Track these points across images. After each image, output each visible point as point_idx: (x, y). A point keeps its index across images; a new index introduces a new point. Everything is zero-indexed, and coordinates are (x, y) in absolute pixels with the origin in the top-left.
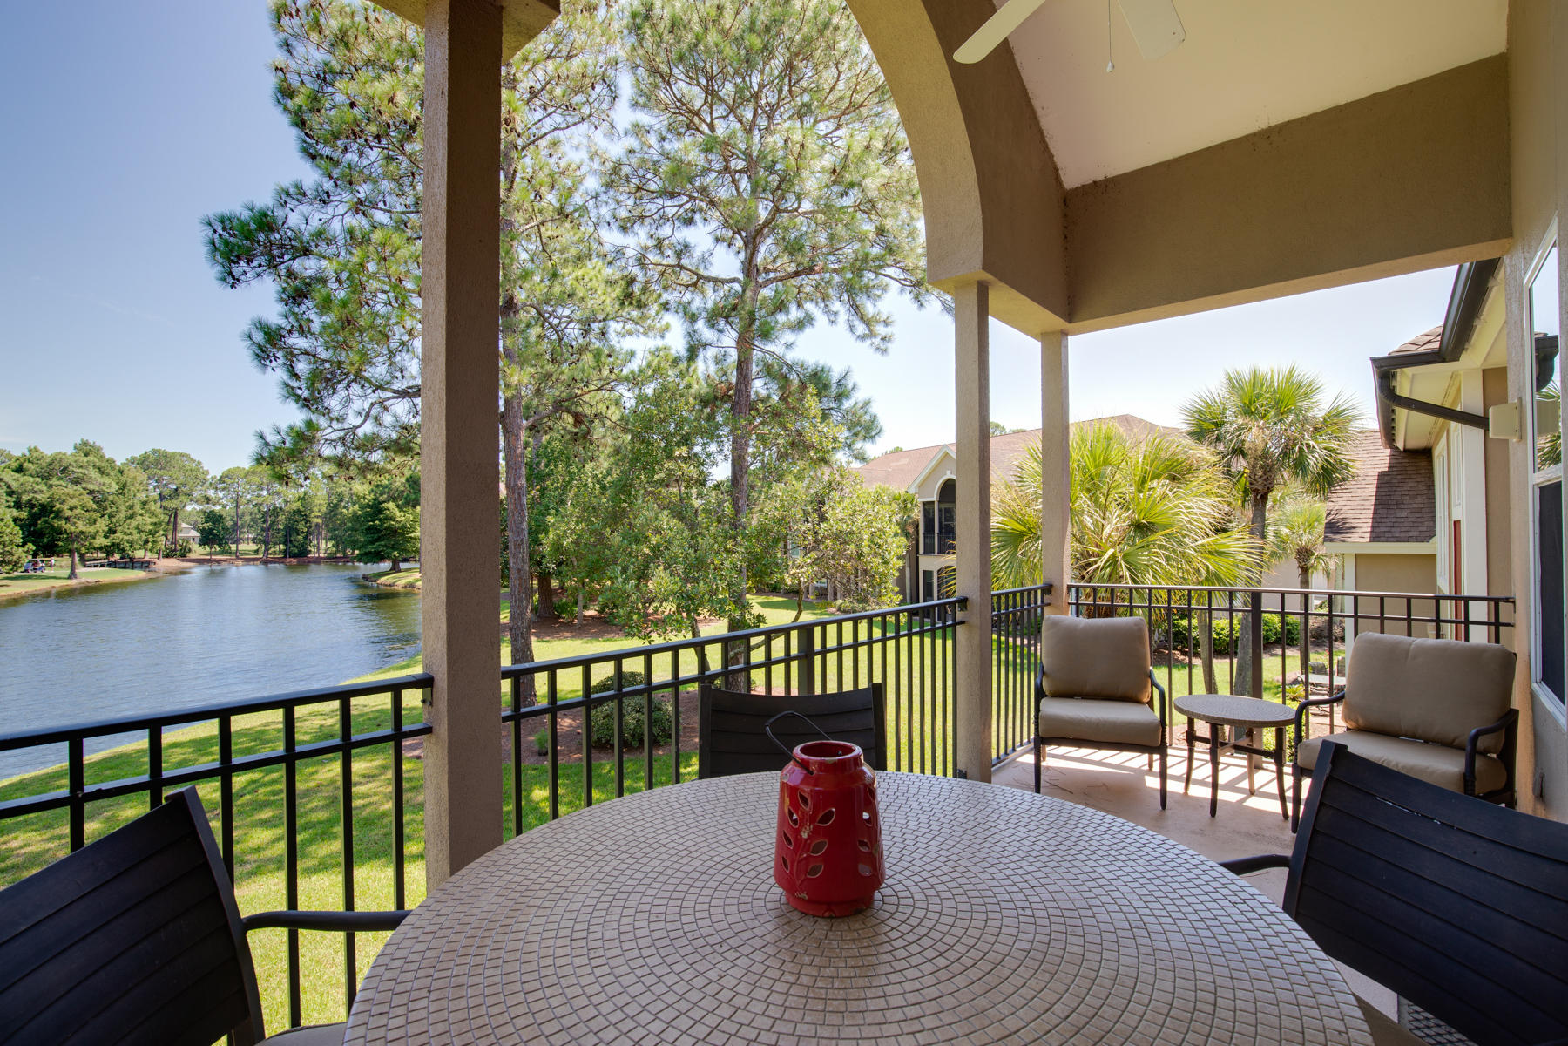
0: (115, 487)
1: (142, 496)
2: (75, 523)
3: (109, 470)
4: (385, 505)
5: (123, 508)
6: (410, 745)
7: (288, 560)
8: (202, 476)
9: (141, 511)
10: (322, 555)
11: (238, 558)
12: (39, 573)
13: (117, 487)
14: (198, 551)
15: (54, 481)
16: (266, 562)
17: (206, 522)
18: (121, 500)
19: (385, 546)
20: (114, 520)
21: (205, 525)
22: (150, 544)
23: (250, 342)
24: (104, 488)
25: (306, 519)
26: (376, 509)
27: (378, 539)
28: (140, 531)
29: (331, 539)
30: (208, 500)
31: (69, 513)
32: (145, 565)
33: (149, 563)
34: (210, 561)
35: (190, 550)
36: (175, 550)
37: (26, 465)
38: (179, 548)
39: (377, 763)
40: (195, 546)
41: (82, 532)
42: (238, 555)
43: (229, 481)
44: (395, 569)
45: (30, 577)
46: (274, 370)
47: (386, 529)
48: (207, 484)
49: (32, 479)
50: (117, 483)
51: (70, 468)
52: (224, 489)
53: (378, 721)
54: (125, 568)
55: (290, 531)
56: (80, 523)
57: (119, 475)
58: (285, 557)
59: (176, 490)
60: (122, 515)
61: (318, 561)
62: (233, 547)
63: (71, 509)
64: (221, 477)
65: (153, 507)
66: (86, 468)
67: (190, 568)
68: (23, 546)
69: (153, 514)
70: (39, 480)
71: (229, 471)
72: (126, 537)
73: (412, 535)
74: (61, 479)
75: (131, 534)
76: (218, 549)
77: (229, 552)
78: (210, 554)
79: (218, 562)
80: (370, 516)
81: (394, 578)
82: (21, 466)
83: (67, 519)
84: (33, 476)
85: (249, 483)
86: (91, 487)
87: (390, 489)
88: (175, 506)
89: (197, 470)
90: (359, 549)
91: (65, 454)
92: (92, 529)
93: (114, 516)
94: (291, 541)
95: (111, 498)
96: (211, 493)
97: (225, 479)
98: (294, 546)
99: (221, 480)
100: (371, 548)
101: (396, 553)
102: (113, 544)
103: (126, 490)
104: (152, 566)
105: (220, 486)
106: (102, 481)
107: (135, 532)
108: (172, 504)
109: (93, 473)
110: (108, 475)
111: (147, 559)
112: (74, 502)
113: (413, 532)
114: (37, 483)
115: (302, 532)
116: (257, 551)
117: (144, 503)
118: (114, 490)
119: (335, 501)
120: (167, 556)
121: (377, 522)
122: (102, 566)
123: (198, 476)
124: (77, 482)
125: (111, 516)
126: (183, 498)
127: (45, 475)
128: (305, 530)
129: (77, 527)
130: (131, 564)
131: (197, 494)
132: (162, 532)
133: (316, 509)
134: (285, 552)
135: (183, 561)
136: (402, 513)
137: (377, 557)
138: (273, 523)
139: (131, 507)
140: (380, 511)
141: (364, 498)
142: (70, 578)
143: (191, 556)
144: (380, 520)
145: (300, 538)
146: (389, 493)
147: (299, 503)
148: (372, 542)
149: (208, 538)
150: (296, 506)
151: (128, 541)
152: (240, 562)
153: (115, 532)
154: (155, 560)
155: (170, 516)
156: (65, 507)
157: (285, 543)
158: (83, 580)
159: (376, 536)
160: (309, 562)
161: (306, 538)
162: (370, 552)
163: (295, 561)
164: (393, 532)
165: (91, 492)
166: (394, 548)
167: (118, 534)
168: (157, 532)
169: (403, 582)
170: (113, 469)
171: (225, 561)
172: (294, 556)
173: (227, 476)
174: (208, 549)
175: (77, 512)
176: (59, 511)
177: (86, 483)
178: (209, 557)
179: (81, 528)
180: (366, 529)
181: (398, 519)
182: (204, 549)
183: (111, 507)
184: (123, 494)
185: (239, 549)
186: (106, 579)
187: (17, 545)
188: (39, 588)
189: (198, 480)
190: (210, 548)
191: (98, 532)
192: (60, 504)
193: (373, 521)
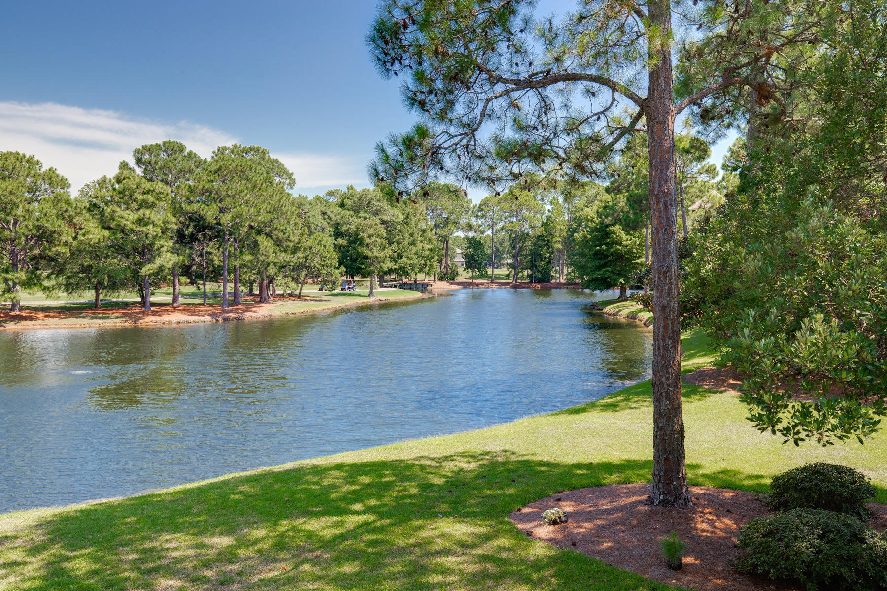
0: (401, 217)
1: (423, 225)
2: (371, 249)
4: (611, 228)
5: (407, 236)
6: (529, 514)
7: (533, 285)
8: (465, 205)
9: (420, 239)
10: (562, 281)
11: (493, 282)
12: (352, 291)
14: (464, 275)
15: (362, 214)
16: (515, 286)
17: (469, 248)
18: (405, 229)
19: (611, 272)
20: (401, 246)
21: (469, 251)
22: (427, 268)
23: (374, 46)
24: (394, 218)
25: (548, 244)
26: (603, 232)
27: (605, 265)
28: (419, 256)
29: (572, 264)
30: (470, 227)
31: (368, 241)
32: (425, 287)
33: (427, 284)
34: (471, 284)
35: (457, 274)
36: (447, 274)
37: (346, 201)
38: (450, 272)
39: (474, 530)
40: (461, 270)
41: (377, 257)
42: (493, 279)
43: (486, 209)
44: (621, 297)
45: (345, 295)
46: (396, 74)
47: (613, 254)
48: (470, 212)
49: (349, 212)
50: (403, 214)
51: (372, 202)
52: (483, 216)
53: (514, 476)
54: (411, 289)
55: (536, 256)
56: (375, 249)
57: (404, 207)
58: (531, 282)
59: (447, 218)
60: (405, 242)
61: (559, 286)
62: (490, 272)
63: (369, 237)
64: (480, 205)
65: (430, 234)
67: (457, 290)
68: (338, 268)
69: (430, 241)
70: (352, 213)
71: (486, 199)
72: (409, 262)
73: (639, 261)
74: (366, 212)
75: (411, 259)
76: (478, 273)
77: (486, 276)
78: (472, 278)
79: (478, 285)
80: (598, 240)
81: (618, 307)
82: (343, 201)
83: (367, 246)
84: (349, 211)
85: (501, 209)
86: (385, 218)
87: (614, 210)
88: (445, 233)
89: (462, 200)
90: (588, 275)
91: (368, 190)
92: (382, 255)
93: (400, 243)
94: (536, 266)
95: (398, 227)
96: (473, 221)
97: (483, 207)
98: (539, 271)
99: (480, 208)
100: (598, 274)
101: (622, 280)
102: (400, 268)
103: (408, 220)
104: (429, 288)
105: (480, 214)
106: (392, 212)
107: (416, 257)
108: (444, 232)
109: (387, 206)
111: (426, 281)
112: (371, 231)
113: (639, 257)
114: (352, 216)
115: (546, 258)
116: (508, 276)
117: (424, 231)
118: (400, 220)
119: (574, 226)
120: (441, 279)
121: (604, 247)
122: (395, 286)
124: (376, 214)
125: (398, 243)
126: (451, 226)
127: (356, 210)
128: (548, 255)
129: (373, 253)
130: (415, 286)
131: (463, 222)
132: (436, 257)
133: (557, 234)
134: (530, 277)
135: (451, 283)
136: (629, 237)
137: (605, 284)
138: (521, 248)
139: (412, 235)
140: (607, 234)
141: (592, 221)
142: (369, 296)
143: (459, 279)
144: (607, 244)
145: (543, 263)
146: (613, 214)
147: (542, 229)
148: (599, 268)
149: (472, 263)
150: (539, 231)
151: (410, 265)
152: (494, 286)
153: (401, 257)
154: (432, 282)
155: (444, 243)
156: (366, 235)
157: (531, 268)
158: (377, 298)
159: (602, 262)
160: (551, 288)
161: (549, 263)
162: (597, 279)
163: (538, 286)
164: (620, 257)
165: (384, 222)
166: (620, 275)
167: (404, 259)
168: (432, 257)
169: (625, 312)
171: (482, 284)
172: (539, 281)
173: (485, 204)
174: (470, 273)
175: (373, 239)
176: (362, 240)
177: (383, 214)
178: (471, 281)
179: (376, 254)
180: (594, 254)
181: (624, 243)
182: (468, 272)
183: (398, 235)
184: (406, 223)
185: (495, 273)
186: (393, 298)
187: (334, 268)
188: (348, 304)
189: (463, 210)
190: (472, 272)
191: (386, 257)
192: (363, 233)
193: (600, 246)
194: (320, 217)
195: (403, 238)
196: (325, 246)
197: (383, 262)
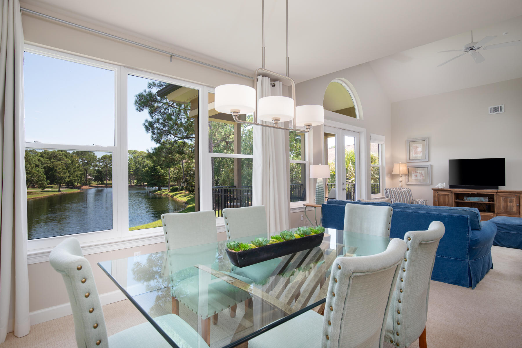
1: (78, 165)
3: (68, 156)
4: (157, 167)
5: (72, 169)
9: (77, 170)
10: (133, 185)
11: (106, 186)
12: (51, 190)
13: (71, 162)
18: (71, 166)
19: (156, 181)
20: (70, 173)
21: (96, 174)
22: (80, 181)
23: (145, 126)
24: (67, 162)
26: (154, 169)
27: (155, 179)
28: (77, 176)
29: (136, 179)
30: (97, 166)
31: (58, 171)
32: (78, 188)
34: (98, 187)
35: (91, 183)
36: (86, 183)
37: (44, 155)
38: (88, 182)
40: (93, 182)
41: (62, 177)
43: (104, 159)
44: (160, 189)
45: (48, 191)
47: (157, 175)
48: (97, 161)
50: (71, 161)
51: (57, 156)
52: (102, 162)
54: (72, 188)
57: (71, 158)
59: (87, 162)
60: (72, 171)
62: (105, 182)
63: (59, 169)
64: (101, 158)
65: (81, 168)
66: (62, 155)
68: (46, 181)
69: (81, 171)
70: (48, 160)
71: (104, 156)
72: (73, 178)
73: (165, 178)
74: (54, 159)
75: (75, 177)
76: (100, 183)
77: (104, 184)
79: (100, 187)
80: (152, 171)
81: (160, 192)
82: (42, 155)
83: (59, 173)
84: (46, 159)
86: (64, 162)
89: (94, 156)
90: (146, 182)
91: (55, 151)
92: (65, 176)
95: (69, 165)
96: (98, 163)
99: (101, 159)
100: (152, 182)
101: (160, 184)
102: (70, 181)
103: (73, 163)
106: (66, 160)
107: (76, 177)
108: (86, 167)
109: (64, 158)
110: (68, 158)
112: (60, 167)
114: (48, 161)
117: (78, 167)
118: (70, 163)
120: (85, 185)
121: (154, 173)
123: (93, 158)
124: (59, 160)
126: (90, 165)
127: (50, 158)
129: (61, 175)
130: (74, 187)
131: (94, 164)
135: (89, 186)
136: (162, 170)
137: (154, 185)
139: (75, 168)
141: (150, 165)
142: (58, 192)
143: (92, 185)
148: (152, 180)
149: (97, 179)
151: (74, 180)
153: (71, 177)
154: (81, 186)
156: (57, 168)
158: (62, 192)
162: (152, 184)
164: (159, 176)
165: (64, 164)
166: (159, 182)
168: (82, 177)
170: (69, 156)
171: (102, 186)
173: (103, 158)
174: (97, 182)
175: (61, 170)
176: (56, 170)
177: (62, 160)
178: (97, 185)
179: (62, 175)
180: (151, 176)
181: (161, 172)
182: (96, 182)
183: (69, 168)
184: (73, 164)
185: (107, 182)
186: (69, 192)
187: (45, 181)
188: (51, 195)
189: (94, 159)
190: (98, 182)
191: (67, 177)
192: (56, 167)
193: (153, 173)
194: (37, 161)
195: (71, 170)
196: (40, 173)
197: (66, 179)
